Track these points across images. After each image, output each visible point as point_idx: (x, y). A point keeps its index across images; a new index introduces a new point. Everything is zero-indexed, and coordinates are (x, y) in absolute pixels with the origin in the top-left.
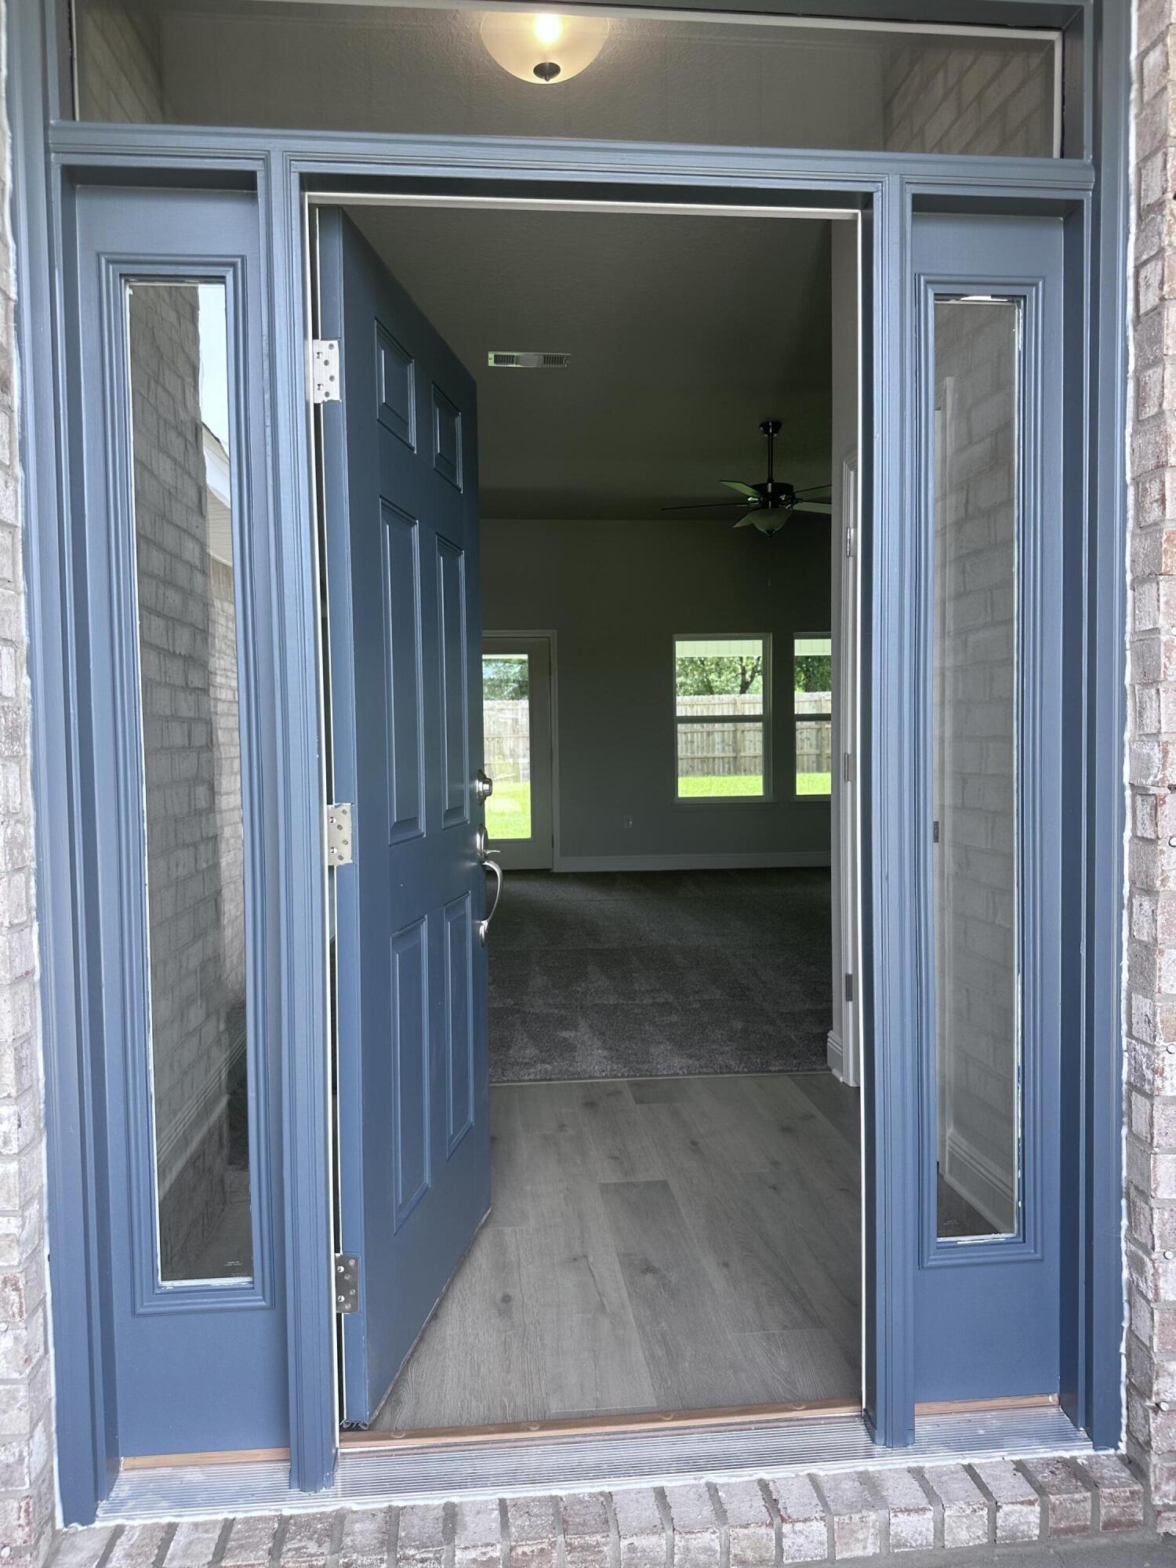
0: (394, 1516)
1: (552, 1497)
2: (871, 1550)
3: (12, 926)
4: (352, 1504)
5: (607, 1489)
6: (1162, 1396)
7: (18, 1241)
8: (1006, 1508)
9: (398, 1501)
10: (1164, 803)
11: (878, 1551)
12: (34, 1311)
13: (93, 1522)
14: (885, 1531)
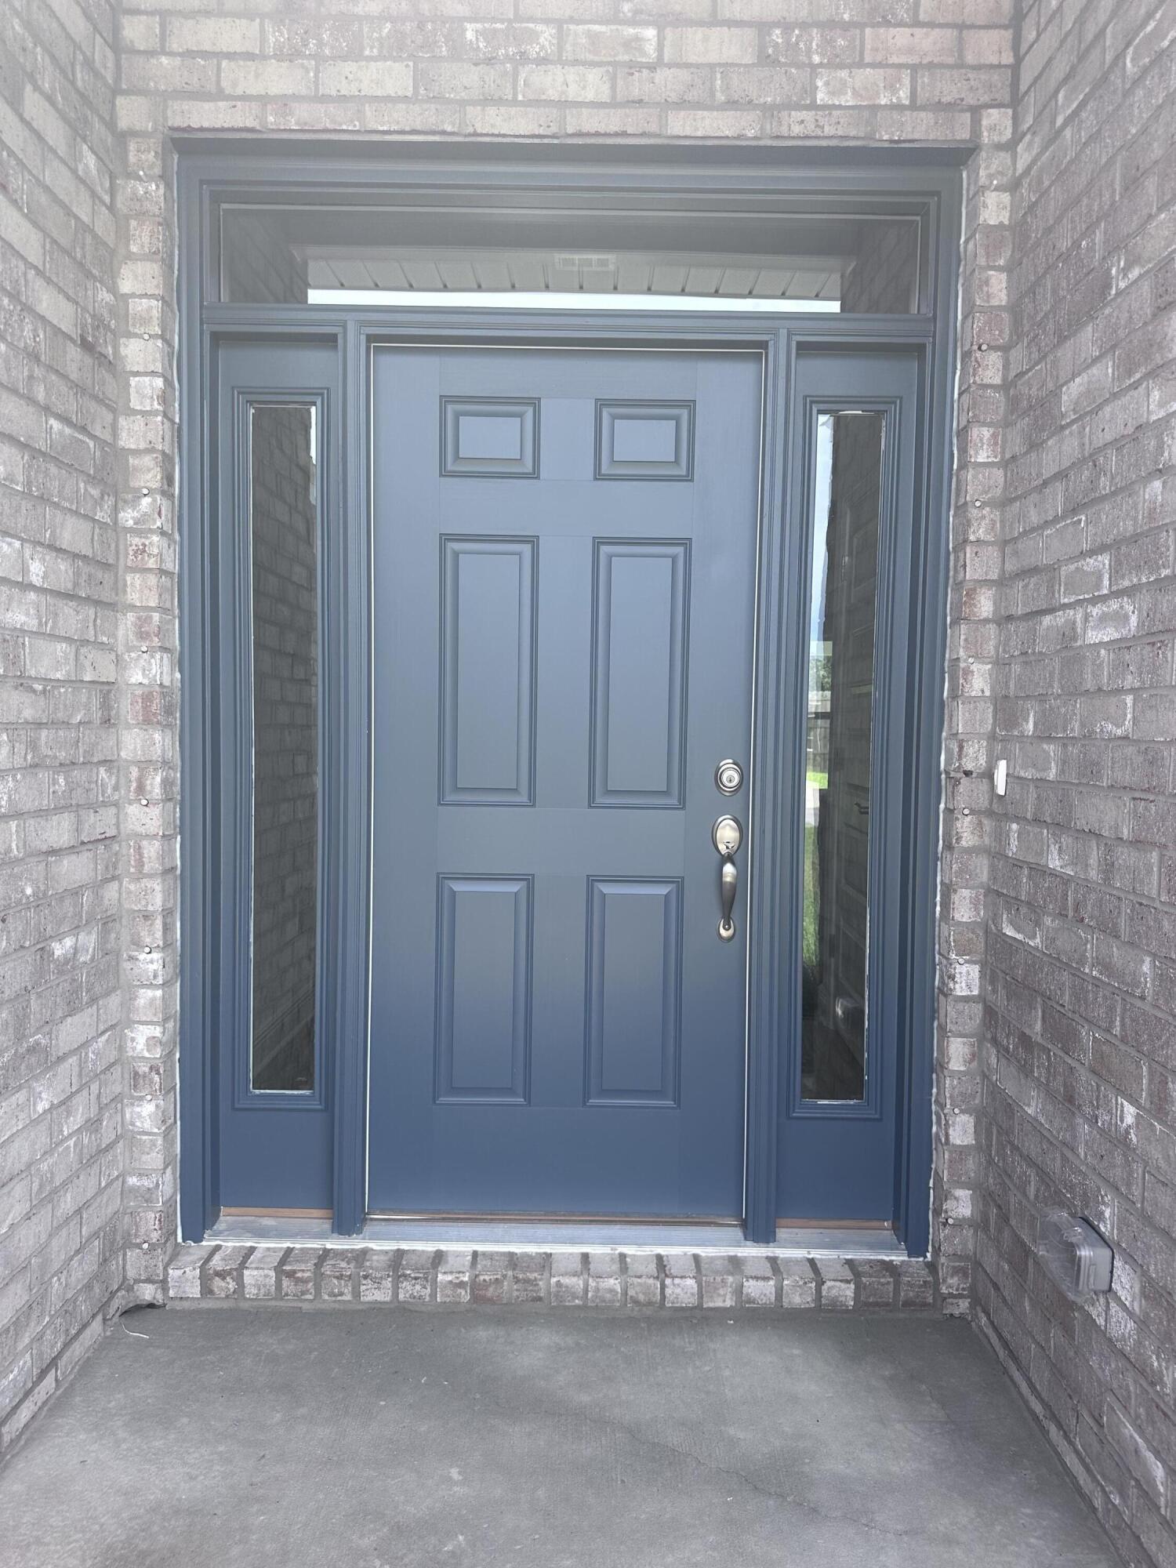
0: (400, 1253)
1: (509, 1252)
2: (728, 1303)
3: (164, 836)
4: (374, 1245)
5: (549, 1251)
6: (949, 1213)
7: (160, 1042)
8: (829, 1284)
9: (405, 1246)
10: (960, 783)
11: (734, 1304)
12: (169, 1092)
13: (201, 1241)
14: (739, 1290)
